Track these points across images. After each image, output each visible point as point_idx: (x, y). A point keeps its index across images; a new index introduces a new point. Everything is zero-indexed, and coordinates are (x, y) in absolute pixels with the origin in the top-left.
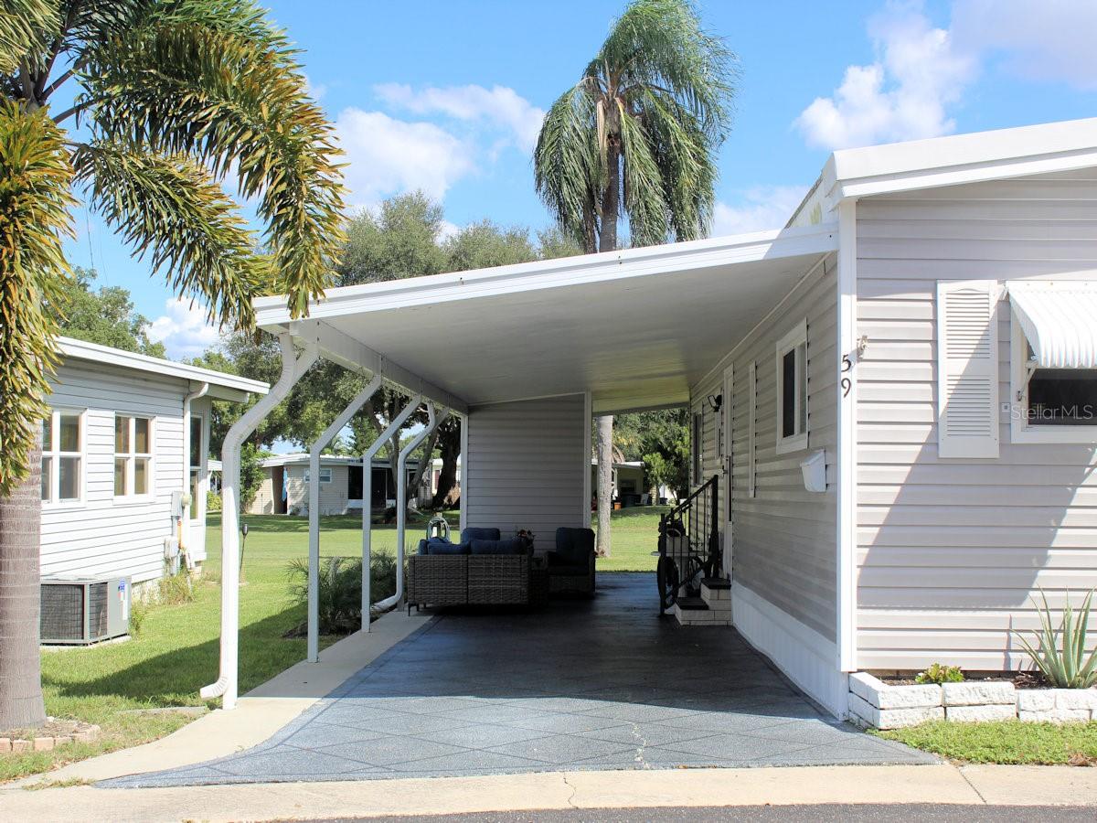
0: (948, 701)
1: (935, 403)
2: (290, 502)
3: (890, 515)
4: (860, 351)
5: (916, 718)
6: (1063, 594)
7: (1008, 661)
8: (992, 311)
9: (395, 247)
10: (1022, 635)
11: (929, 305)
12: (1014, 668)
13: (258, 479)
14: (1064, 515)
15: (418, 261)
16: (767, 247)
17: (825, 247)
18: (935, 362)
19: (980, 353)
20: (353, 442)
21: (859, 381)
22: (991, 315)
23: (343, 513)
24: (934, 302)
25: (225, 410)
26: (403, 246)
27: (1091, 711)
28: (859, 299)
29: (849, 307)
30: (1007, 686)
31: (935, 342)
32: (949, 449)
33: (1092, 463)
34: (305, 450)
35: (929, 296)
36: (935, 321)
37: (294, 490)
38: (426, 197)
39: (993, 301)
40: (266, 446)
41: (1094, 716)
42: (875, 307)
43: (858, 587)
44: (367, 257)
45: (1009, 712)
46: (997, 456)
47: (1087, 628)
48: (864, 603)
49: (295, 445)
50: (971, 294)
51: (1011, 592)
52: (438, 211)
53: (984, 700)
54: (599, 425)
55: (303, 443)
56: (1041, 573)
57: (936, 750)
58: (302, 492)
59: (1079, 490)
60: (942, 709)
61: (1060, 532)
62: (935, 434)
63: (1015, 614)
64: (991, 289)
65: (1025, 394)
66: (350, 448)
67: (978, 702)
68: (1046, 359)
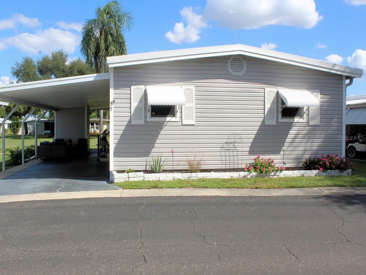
0: (129, 176)
1: (130, 112)
2: (29, 132)
3: (120, 137)
4: (114, 101)
5: (122, 180)
6: (157, 153)
7: (146, 168)
8: (143, 92)
9: (54, 65)
10: (150, 162)
11: (129, 91)
12: (147, 169)
13: (20, 125)
14: (158, 136)
15: (61, 69)
16: (94, 78)
17: (107, 78)
18: (130, 103)
19: (140, 102)
20: (49, 115)
21: (114, 108)
22: (143, 93)
23: (43, 134)
24: (131, 90)
25: (12, 107)
26: (56, 65)
27: (159, 178)
28: (114, 90)
29: (112, 91)
30: (142, 173)
31: (130, 99)
32: (133, 122)
33: (164, 125)
34: (34, 117)
35: (130, 89)
36: (131, 94)
37: (30, 128)
38: (63, 52)
39: (143, 90)
40: (24, 117)
41: (160, 179)
42: (118, 91)
43: (114, 153)
44: (47, 67)
45: (142, 179)
46: (144, 124)
47: (161, 161)
48: (115, 156)
49: (32, 116)
50: (138, 88)
51: (146, 153)
52: (66, 56)
53: (137, 176)
54: (100, 112)
55: (34, 116)
56: (153, 149)
57: (122, 187)
58: (32, 129)
59: (162, 131)
60: (128, 178)
61: (157, 140)
62: (130, 119)
63: (147, 158)
64: (142, 87)
65: (150, 110)
66: (49, 117)
67: (135, 177)
68: (149, 103)
